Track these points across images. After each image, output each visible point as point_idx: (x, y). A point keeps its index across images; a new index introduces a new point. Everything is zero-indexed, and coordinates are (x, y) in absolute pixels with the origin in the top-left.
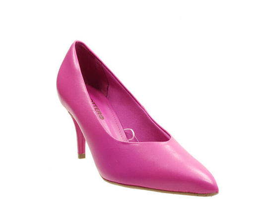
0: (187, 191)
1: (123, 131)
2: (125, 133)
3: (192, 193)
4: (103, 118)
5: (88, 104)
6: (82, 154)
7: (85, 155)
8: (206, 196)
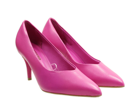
0: (86, 95)
1: (51, 65)
2: (52, 66)
3: (89, 96)
4: (41, 59)
5: (33, 53)
6: (30, 78)
7: (31, 78)
8: (96, 97)
